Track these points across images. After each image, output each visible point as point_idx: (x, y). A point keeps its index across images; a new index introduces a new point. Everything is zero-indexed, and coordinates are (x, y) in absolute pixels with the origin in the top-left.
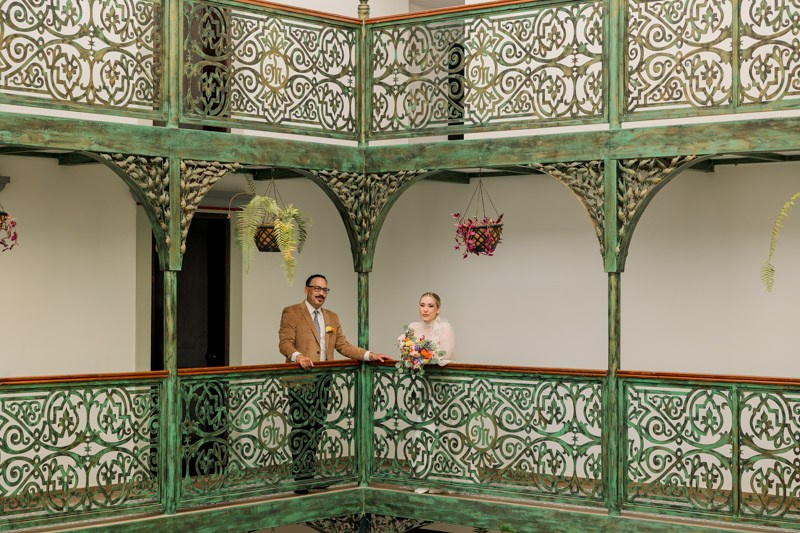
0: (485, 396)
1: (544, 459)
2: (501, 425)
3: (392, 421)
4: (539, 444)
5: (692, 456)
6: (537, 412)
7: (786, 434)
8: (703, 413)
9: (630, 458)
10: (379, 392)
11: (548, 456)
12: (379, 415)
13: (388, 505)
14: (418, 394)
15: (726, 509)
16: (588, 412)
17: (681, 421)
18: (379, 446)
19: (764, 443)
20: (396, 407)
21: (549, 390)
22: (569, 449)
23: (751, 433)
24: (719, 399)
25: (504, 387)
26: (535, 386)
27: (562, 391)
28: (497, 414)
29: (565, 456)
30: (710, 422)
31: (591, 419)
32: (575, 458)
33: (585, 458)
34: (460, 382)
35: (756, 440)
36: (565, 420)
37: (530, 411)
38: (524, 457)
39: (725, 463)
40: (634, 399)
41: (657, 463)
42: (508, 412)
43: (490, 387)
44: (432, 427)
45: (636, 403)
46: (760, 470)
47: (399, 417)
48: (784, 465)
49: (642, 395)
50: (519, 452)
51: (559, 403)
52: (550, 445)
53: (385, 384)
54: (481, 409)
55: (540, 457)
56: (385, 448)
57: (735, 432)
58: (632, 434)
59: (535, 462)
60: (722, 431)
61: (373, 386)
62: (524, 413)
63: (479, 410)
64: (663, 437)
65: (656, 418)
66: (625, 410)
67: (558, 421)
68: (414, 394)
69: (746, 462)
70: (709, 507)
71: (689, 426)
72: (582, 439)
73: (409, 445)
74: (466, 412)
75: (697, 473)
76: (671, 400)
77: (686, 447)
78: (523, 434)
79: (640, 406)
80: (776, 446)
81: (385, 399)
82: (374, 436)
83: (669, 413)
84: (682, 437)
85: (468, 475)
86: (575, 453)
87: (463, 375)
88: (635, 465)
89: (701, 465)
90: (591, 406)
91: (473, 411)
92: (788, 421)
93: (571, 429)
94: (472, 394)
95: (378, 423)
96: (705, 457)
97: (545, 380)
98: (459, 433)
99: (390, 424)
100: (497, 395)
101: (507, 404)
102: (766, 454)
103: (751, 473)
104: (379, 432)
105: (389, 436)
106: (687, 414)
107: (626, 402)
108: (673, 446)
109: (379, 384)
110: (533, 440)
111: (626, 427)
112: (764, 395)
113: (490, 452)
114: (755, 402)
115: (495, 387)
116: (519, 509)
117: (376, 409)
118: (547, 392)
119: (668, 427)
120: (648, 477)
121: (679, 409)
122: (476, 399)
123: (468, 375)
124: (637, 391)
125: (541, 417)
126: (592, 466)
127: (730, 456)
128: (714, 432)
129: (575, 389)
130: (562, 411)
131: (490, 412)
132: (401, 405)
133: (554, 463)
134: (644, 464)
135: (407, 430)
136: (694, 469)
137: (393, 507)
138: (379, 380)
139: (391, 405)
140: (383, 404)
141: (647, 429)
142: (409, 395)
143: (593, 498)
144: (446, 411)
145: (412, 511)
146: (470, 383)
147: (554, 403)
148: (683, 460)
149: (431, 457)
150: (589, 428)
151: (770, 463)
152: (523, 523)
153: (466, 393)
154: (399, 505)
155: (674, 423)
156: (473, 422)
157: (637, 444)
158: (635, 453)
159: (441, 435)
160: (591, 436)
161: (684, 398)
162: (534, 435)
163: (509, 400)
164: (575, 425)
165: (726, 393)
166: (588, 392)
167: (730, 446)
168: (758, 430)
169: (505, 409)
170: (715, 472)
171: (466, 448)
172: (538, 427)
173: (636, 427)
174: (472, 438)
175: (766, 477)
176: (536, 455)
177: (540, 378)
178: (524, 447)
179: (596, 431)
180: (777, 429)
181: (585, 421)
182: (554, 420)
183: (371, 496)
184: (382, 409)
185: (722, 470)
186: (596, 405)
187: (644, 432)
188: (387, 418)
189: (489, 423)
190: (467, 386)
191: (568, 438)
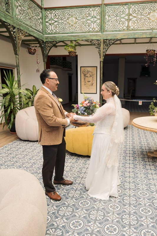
0: (73, 13)
1: (87, 25)
2: (77, 19)
3: (50, 21)
4: (85, 22)
5: (119, 20)
6: (85, 15)
7: (139, 12)
8: (122, 10)
9: (106, 22)
10: (47, 15)
11: (88, 24)
12: (47, 20)
13: (51, 39)
14: (57, 15)
15: (126, 29)
16: (97, 13)
17: (117, 13)
18: (47, 27)
19: (134, 15)
20: (51, 18)
21: (88, 10)
22: (92, 22)
23: (132, 13)
24: (125, 7)
25: (77, 10)
26: (85, 9)
27: (91, 10)
28: (76, 16)
29: (91, 23)
30: (123, 12)
31: (97, 15)
32: (94, 23)
33: (96, 23)
34: (67, 10)
35: (133, 15)
36: (92, 16)
37: (83, 15)
38: (82, 25)
39: (126, 20)
40: (107, 9)
41: (112, 22)
42: (78, 16)
43: (74, 11)
44: (60, 21)
45: (107, 10)
46: (133, 21)
47: (52, 20)
48: (138, 19)
49: (109, 8)
50: (81, 24)
51: (90, 12)
52: (88, 21)
53: (48, 13)
54: (72, 16)
55: (86, 24)
56: (49, 27)
57: (129, 13)
58: (107, 17)
59: (85, 26)
60: (126, 14)
61: (45, 14)
62: (82, 15)
63: (71, 16)
64: (113, 17)
65: (112, 13)
66: (105, 12)
67: (90, 16)
68: (56, 15)
69: (131, 19)
70: (123, 29)
71: (119, 14)
72: (95, 19)
73: (55, 26)
74: (68, 17)
75: (120, 23)
76: (115, 8)
77: (118, 18)
78: (82, 20)
79: (108, 11)
80: (137, 15)
81: (48, 16)
82: (46, 25)
83: (114, 11)
84: (117, 16)
85: (69, 30)
86: (94, 22)
87: (68, 9)
88: (107, 23)
89: (121, 21)
90: (97, 12)
91: (70, 16)
92: (140, 10)
93: (93, 17)
94: (70, 13)
95: (47, 22)
96: (122, 19)
97: (87, 7)
98: (67, 22)
99: (50, 22)
100: (76, 12)
101: (78, 14)
102: (135, 17)
103: (131, 21)
104: (47, 24)
105: (50, 25)
106: (119, 11)
107: (105, 10)
108: (115, 18)
109: (47, 13)
110: (84, 21)
111: (105, 15)
112: (135, 5)
113: (74, 25)
114: (133, 7)
115: (75, 11)
116: (82, 35)
117: (46, 19)
118: (87, 10)
119: (114, 14)
120: (110, 25)
121: (117, 10)
122: (71, 14)
123: (69, 9)
124: (108, 8)
125: (86, 16)
126: (97, 25)
127: (127, 18)
128: (124, 14)
129: (94, 9)
130: (91, 14)
131: (74, 16)
132: (52, 17)
133: (89, 25)
134: (109, 23)
135: (54, 23)
136: (120, 22)
137: (52, 39)
138: (47, 12)
139: (50, 18)
140: (48, 18)
141: (110, 15)
142: (55, 15)
143: (98, 31)
144: (64, 17)
145: (57, 39)
146: (69, 10)
147: (89, 12)
148: (117, 21)
149: (60, 28)
150: (97, 17)
151: (135, 19)
152: (83, 37)
153: (68, 13)
154: (53, 38)
155: (116, 13)
156: (70, 19)
157: (108, 19)
158: (107, 21)
159: (62, 23)
160: (97, 18)
161: (118, 8)
162: (84, 20)
163: (79, 13)
164: (94, 16)
165: (127, 6)
166: (97, 9)
167: (128, 16)
168: (133, 13)
169: (78, 15)
170: (124, 22)
171: (68, 25)
172: (85, 18)
173: (107, 15)
174: (70, 22)
175: (134, 22)
176: (85, 24)
177: (86, 7)
178: (82, 23)
179: (99, 17)
180: (137, 12)
181: (96, 15)
182: (89, 16)
183: (46, 37)
184: (48, 19)
185: (126, 21)
186: (99, 12)
187: (109, 16)
188: (49, 21)
189: (74, 19)
190: (69, 11)
191: (92, 20)
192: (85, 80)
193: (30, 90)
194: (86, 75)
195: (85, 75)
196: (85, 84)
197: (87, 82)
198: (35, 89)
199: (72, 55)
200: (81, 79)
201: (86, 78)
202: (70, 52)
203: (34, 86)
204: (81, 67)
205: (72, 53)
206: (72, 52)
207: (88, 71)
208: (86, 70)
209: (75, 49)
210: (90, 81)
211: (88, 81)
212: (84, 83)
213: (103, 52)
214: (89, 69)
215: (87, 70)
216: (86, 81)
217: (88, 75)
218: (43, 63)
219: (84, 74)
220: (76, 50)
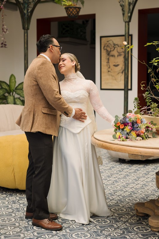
192: (108, 62)
193: (6, 83)
194: (112, 53)
195: (108, 53)
196: (110, 70)
197: (112, 67)
198: (13, 81)
199: (71, 12)
200: (102, 61)
201: (111, 59)
202: (67, 8)
203: (12, 75)
204: (101, 37)
205: (71, 10)
206: (71, 8)
207: (115, 45)
208: (111, 42)
209: (83, 3)
210: (118, 65)
211: (114, 65)
212: (107, 68)
213: (130, 4)
214: (117, 40)
215: (112, 44)
216: (111, 64)
217: (115, 53)
218: (23, 31)
219: (107, 51)
220: (85, 4)
